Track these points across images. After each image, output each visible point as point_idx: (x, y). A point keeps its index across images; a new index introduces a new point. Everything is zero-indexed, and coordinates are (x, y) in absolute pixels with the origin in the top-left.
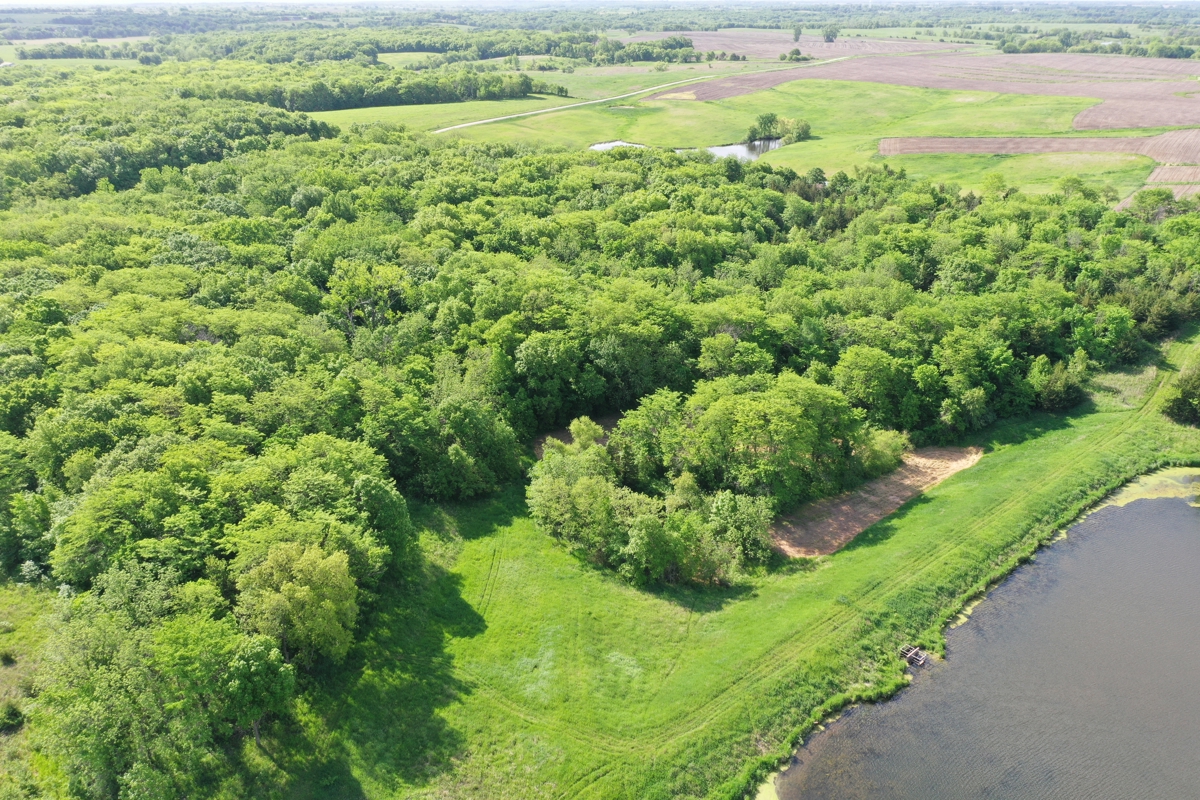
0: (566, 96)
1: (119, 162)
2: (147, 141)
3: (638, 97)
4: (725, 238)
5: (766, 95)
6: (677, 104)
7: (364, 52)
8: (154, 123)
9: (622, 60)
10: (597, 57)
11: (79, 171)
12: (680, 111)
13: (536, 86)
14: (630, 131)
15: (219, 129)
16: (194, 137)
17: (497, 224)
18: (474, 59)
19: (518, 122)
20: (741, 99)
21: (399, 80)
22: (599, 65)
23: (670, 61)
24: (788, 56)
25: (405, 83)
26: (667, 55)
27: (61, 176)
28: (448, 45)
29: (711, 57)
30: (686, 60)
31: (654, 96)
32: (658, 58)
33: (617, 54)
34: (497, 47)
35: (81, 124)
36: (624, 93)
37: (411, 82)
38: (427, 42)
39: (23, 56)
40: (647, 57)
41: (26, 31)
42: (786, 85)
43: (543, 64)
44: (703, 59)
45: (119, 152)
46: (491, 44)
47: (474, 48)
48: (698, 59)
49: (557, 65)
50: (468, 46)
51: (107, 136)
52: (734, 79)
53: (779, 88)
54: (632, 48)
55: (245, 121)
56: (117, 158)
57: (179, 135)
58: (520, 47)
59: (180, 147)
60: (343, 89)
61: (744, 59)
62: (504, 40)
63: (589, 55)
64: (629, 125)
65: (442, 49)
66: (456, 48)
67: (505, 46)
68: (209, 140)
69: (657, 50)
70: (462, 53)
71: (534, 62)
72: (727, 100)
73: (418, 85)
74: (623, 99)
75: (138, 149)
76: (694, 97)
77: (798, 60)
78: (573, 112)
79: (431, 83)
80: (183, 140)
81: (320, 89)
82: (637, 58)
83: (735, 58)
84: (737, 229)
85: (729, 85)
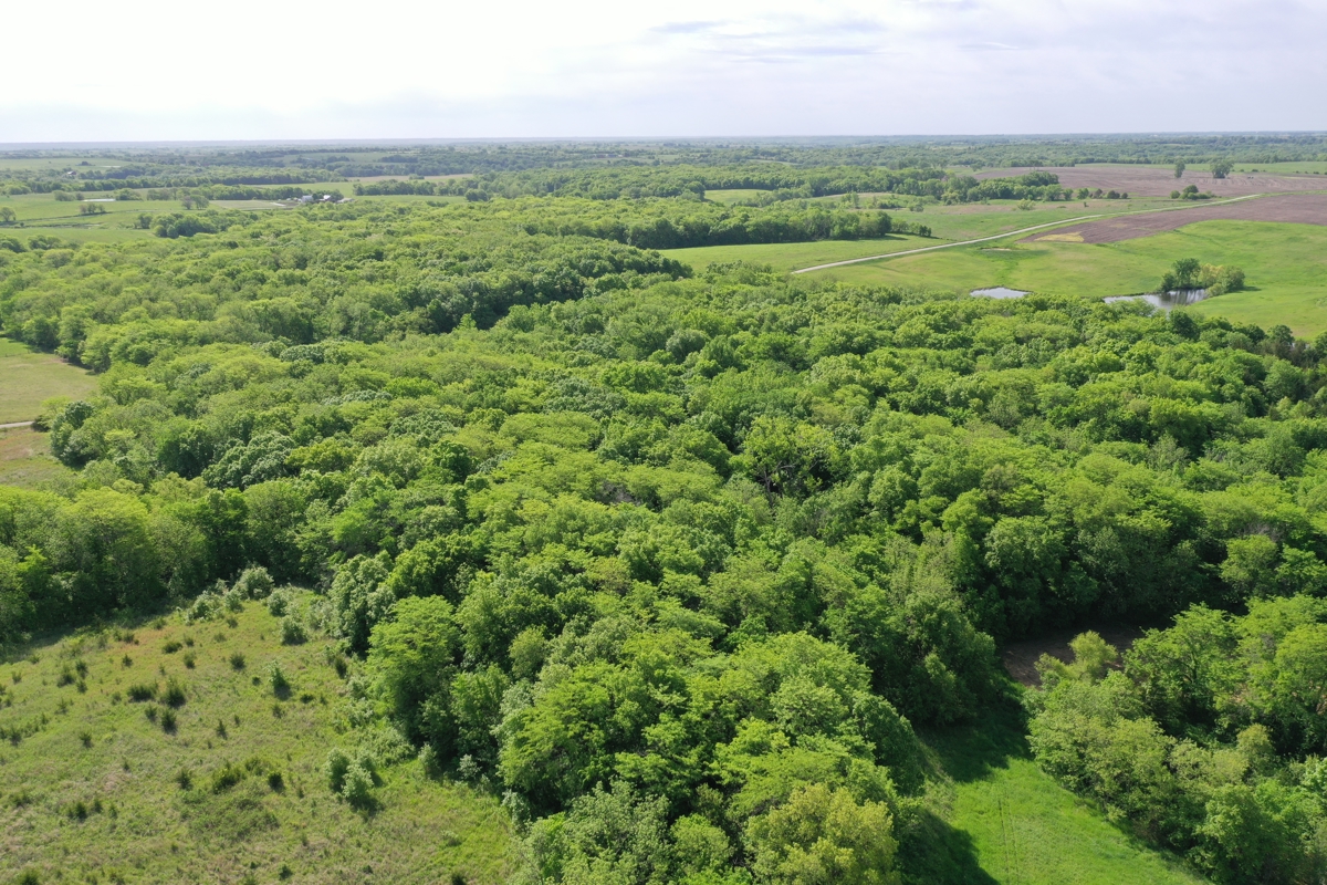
0: (929, 237)
1: (477, 298)
2: (504, 277)
3: (1013, 238)
4: (1209, 409)
5: (1170, 237)
6: (1064, 247)
7: (692, 189)
8: (510, 259)
9: (975, 198)
10: (946, 194)
11: (439, 306)
12: (1069, 255)
13: (896, 225)
14: (1013, 276)
15: (573, 266)
16: (549, 274)
17: (913, 382)
18: (806, 196)
19: (881, 264)
20: (1140, 241)
21: (746, 218)
22: (949, 203)
23: (1033, 199)
24: (1182, 194)
25: (753, 221)
26: (1030, 192)
27: (422, 310)
28: (778, 181)
29: (1084, 195)
30: (1052, 198)
31: (1032, 237)
32: (1019, 196)
33: (970, 191)
34: (833, 184)
35: (438, 258)
36: (996, 233)
37: (760, 220)
38: (755, 179)
39: (360, 192)
40: (1006, 194)
41: (359, 169)
42: (1193, 226)
43: (886, 202)
44: (1074, 197)
45: (477, 287)
46: (826, 181)
47: (807, 185)
48: (1068, 197)
49: (900, 203)
50: (801, 183)
51: (465, 272)
52: (1126, 219)
53: (1184, 230)
54: (987, 185)
55: (598, 258)
56: (475, 294)
57: (534, 271)
58: (858, 183)
59: (535, 284)
60: (687, 227)
61: (1125, 196)
62: (840, 177)
63: (937, 194)
64: (1010, 269)
65: (772, 186)
66: (787, 185)
67: (842, 183)
68: (563, 277)
69: (1017, 187)
70: (794, 190)
71: (875, 200)
72: (1125, 242)
73: (768, 223)
74: (996, 240)
75: (496, 285)
76: (1082, 239)
77: (1195, 198)
78: (941, 254)
79: (780, 221)
80: (538, 276)
81: (664, 227)
82: (994, 196)
83: (1114, 195)
84: (1219, 398)
85: (1120, 225)
